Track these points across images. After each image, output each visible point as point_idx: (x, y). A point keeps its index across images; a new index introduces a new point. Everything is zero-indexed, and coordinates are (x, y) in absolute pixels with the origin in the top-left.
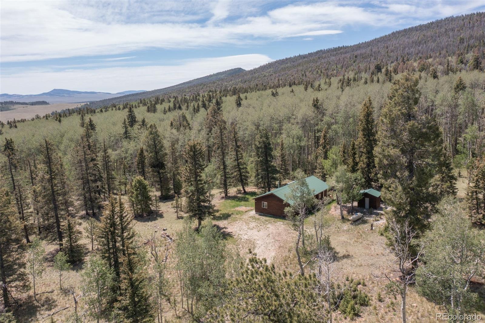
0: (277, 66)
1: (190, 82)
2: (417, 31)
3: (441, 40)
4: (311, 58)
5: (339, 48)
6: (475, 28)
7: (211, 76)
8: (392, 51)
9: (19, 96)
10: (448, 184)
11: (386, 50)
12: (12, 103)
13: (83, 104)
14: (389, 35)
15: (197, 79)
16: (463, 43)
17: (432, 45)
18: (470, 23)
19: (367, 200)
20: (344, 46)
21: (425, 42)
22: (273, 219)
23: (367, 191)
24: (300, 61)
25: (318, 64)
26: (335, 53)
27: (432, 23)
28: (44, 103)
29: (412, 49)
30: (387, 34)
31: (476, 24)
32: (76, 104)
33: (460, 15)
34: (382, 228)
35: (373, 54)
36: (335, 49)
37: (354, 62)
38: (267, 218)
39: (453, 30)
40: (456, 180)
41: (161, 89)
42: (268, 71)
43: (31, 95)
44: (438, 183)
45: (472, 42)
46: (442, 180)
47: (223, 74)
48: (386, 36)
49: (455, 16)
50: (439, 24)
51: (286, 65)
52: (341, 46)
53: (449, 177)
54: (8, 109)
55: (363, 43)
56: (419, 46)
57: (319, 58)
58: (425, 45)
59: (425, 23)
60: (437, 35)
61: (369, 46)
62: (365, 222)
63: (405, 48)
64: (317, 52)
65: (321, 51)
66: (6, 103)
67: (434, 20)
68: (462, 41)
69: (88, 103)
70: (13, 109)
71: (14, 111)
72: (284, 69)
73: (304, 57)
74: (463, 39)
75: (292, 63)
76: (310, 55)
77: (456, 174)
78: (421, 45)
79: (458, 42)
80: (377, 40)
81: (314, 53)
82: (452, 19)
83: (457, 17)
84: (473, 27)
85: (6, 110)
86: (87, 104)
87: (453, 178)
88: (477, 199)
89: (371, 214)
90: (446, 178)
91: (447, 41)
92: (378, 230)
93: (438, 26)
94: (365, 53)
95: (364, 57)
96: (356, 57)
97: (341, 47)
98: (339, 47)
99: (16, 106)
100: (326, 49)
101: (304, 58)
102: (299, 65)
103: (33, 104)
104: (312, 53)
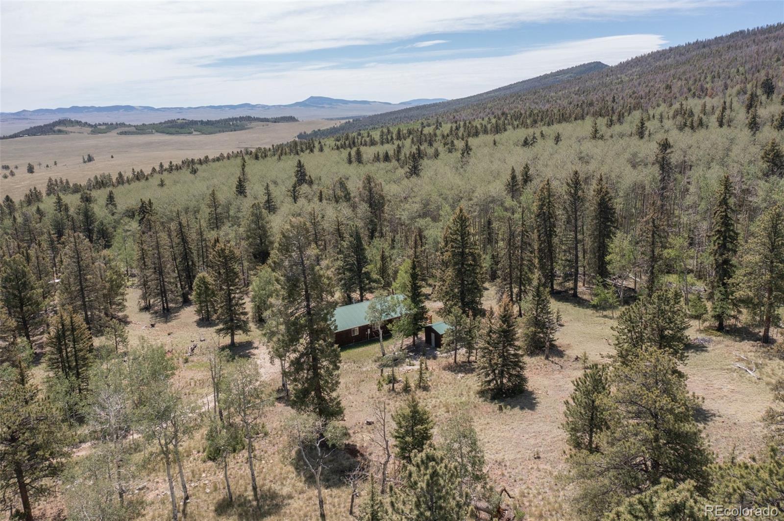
7: (545, 77)
9: (264, 107)
12: (249, 119)
13: (343, 122)
15: (522, 82)
28: (291, 119)
32: (333, 122)
41: (462, 99)
43: (280, 106)
47: (567, 73)
54: (243, 128)
66: (241, 119)
69: (351, 120)
70: (248, 128)
71: (251, 130)
85: (241, 130)
86: (349, 122)
99: (254, 124)
103: (276, 121)
104: (721, 38)
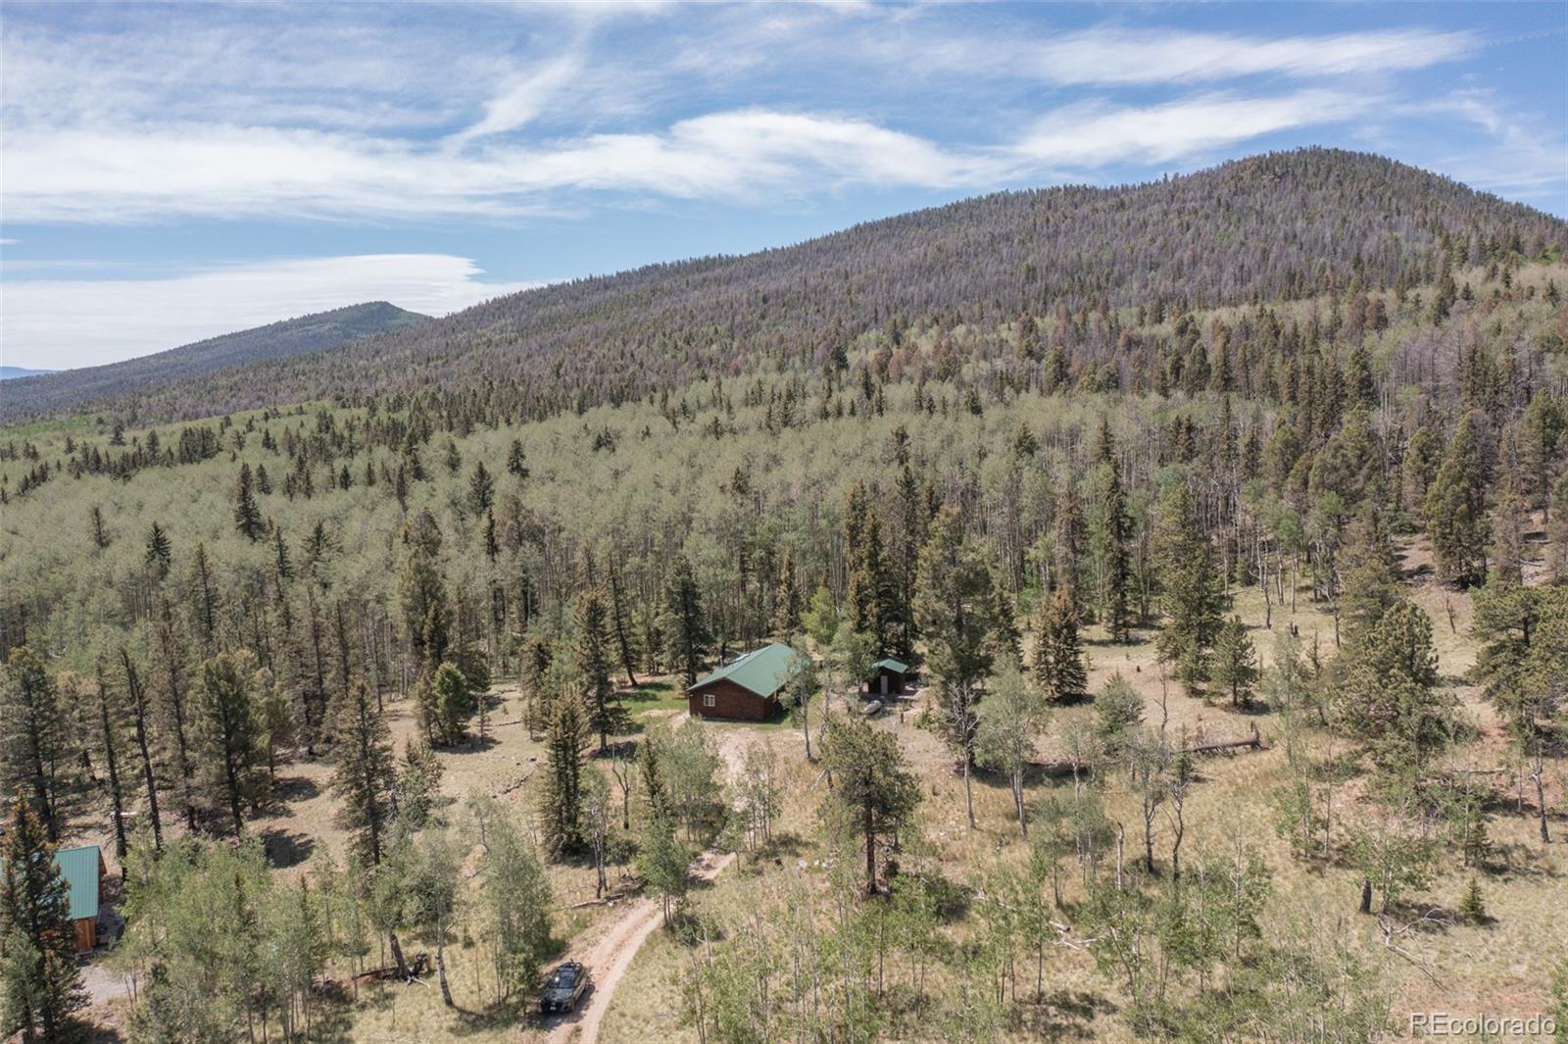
0: (523, 312)
1: (205, 346)
2: (919, 225)
3: (983, 265)
4: (630, 291)
5: (708, 264)
6: (1061, 239)
7: (281, 327)
8: (861, 289)
10: (1009, 643)
11: (846, 286)
14: (847, 234)
15: (232, 336)
16: (1034, 279)
17: (962, 280)
18: (1048, 221)
19: (884, 680)
20: (723, 255)
21: (944, 268)
22: (729, 725)
23: (883, 663)
24: (596, 298)
25: (656, 312)
26: (698, 277)
27: (957, 207)
29: (912, 288)
30: (841, 230)
31: (1063, 227)
33: (1025, 189)
34: (918, 719)
35: (813, 296)
36: (699, 266)
37: (763, 317)
38: (718, 724)
39: (1008, 238)
40: (1020, 636)
42: (498, 325)
44: (994, 643)
45: (1054, 278)
46: (1000, 638)
47: (327, 321)
48: (838, 234)
49: (1012, 192)
50: (976, 213)
51: (554, 308)
52: (713, 254)
53: (1010, 631)
55: (775, 250)
56: (929, 281)
57: (654, 292)
58: (942, 279)
59: (939, 204)
60: (971, 250)
61: (793, 263)
62: (890, 713)
63: (892, 282)
64: (646, 272)
65: (656, 267)
67: (962, 200)
68: (1031, 272)
72: (549, 323)
73: (604, 284)
74: (1034, 269)
75: (571, 303)
76: (624, 278)
77: (1021, 626)
78: (935, 279)
79: (1023, 277)
80: (814, 248)
81: (635, 272)
82: (1005, 199)
83: (1018, 195)
84: (1057, 233)
87: (1015, 633)
88: (1047, 662)
89: (894, 701)
90: (1006, 634)
91: (997, 272)
92: (911, 722)
93: (971, 217)
94: (789, 290)
95: (787, 302)
96: (765, 300)
97: (714, 259)
98: (707, 258)
100: (668, 262)
101: (606, 287)
102: (594, 310)
